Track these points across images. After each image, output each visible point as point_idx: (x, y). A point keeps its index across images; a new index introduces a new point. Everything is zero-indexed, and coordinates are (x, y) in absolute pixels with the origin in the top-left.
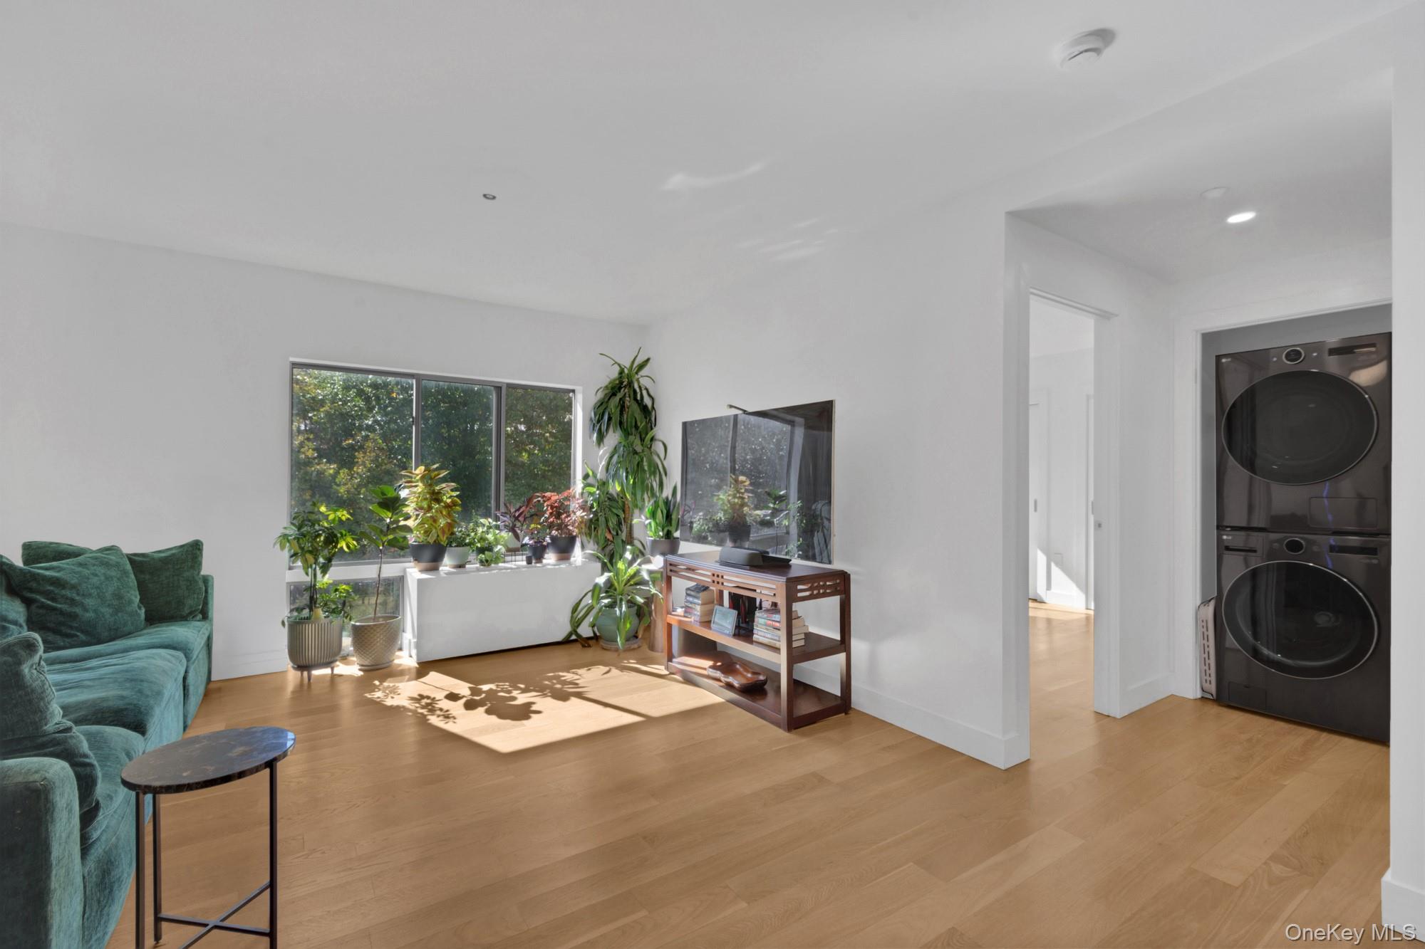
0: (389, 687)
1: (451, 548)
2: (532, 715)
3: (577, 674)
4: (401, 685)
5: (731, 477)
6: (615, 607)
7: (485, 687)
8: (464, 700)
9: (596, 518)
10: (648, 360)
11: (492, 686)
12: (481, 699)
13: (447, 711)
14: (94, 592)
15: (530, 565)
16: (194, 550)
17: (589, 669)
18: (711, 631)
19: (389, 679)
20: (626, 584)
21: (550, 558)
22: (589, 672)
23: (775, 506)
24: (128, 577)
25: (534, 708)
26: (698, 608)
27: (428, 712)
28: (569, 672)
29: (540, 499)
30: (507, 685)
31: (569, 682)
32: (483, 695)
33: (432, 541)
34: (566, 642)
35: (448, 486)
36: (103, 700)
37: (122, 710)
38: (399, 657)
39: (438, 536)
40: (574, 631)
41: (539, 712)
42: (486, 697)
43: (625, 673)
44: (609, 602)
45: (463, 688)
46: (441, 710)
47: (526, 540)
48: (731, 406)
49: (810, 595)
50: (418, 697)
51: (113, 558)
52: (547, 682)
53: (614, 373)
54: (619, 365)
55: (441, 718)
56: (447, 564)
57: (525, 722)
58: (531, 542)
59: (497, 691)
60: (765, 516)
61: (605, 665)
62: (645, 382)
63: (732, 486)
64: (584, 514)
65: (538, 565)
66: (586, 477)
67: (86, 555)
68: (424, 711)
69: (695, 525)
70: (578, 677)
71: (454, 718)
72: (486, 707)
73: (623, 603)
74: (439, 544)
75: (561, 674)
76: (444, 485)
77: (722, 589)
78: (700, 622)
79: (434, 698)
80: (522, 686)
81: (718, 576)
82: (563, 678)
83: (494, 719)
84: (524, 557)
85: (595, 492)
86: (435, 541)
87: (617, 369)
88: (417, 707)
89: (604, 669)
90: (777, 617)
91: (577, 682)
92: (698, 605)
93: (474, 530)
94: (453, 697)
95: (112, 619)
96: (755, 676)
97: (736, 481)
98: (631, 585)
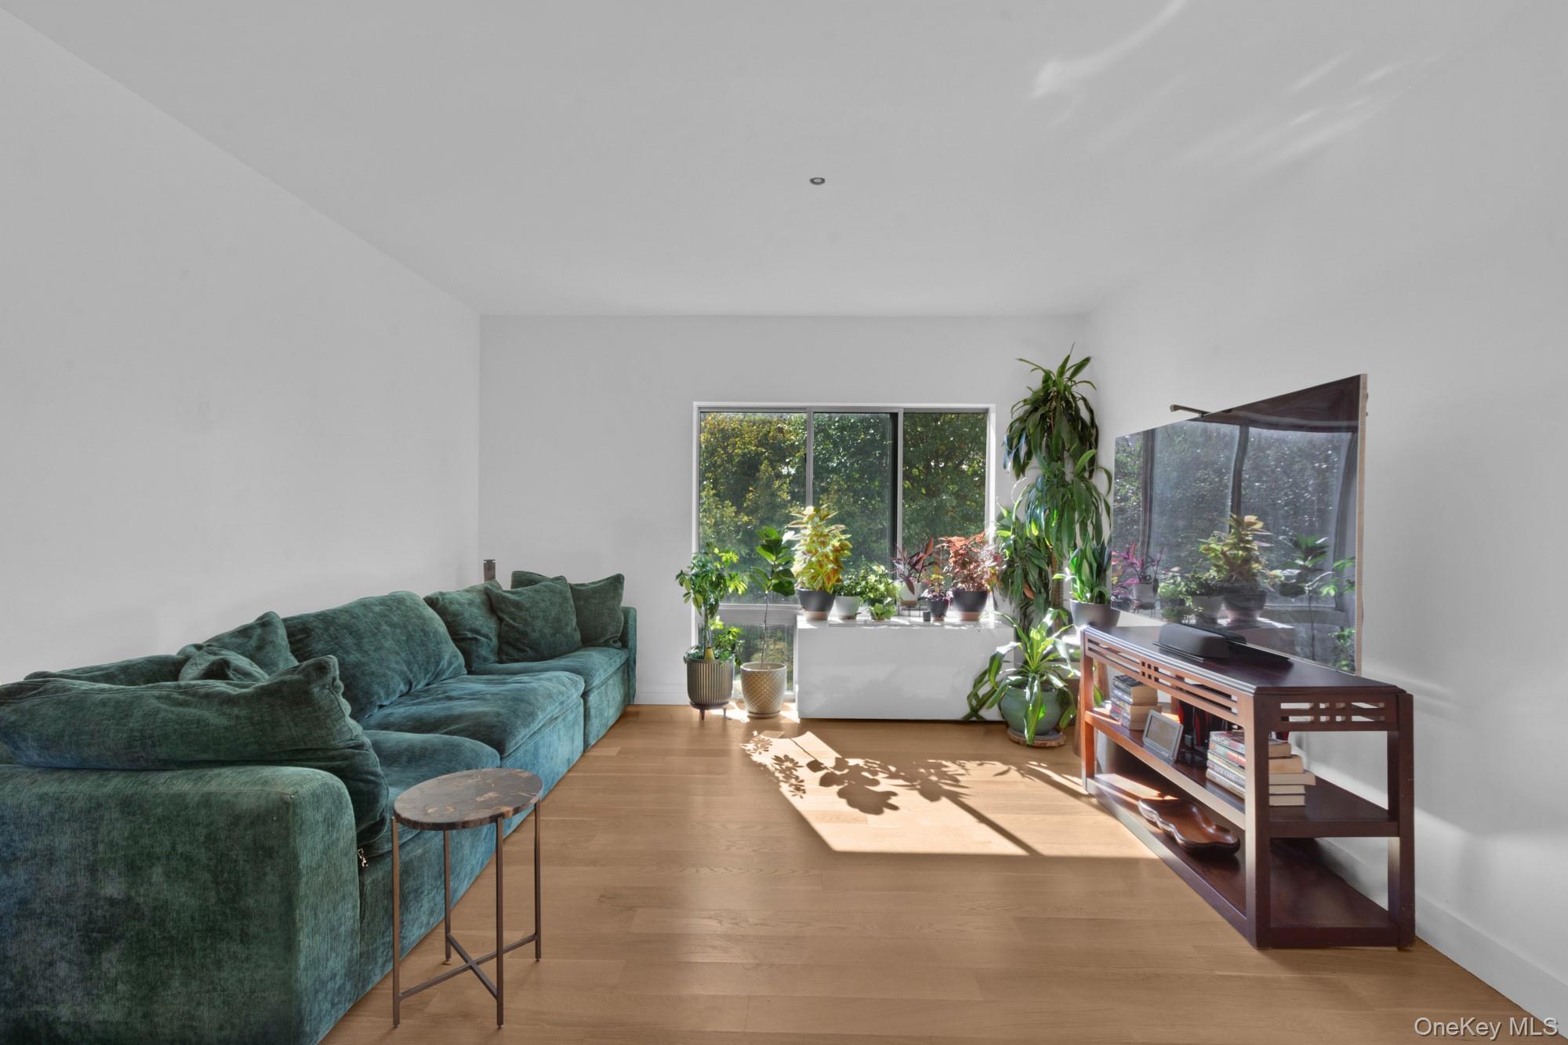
0: (763, 740)
1: (839, 597)
2: (886, 810)
3: (963, 767)
4: (775, 741)
5: (1231, 516)
6: (1025, 688)
7: (852, 762)
8: (825, 771)
9: (1011, 570)
10: (1087, 360)
11: (860, 762)
12: (843, 774)
13: (802, 781)
14: (540, 614)
15: (927, 623)
16: (617, 581)
17: (981, 765)
18: (1143, 749)
19: (766, 732)
20: (1042, 660)
21: (953, 615)
22: (980, 767)
23: (1307, 563)
24: (567, 603)
25: (893, 801)
26: (1128, 708)
27: (784, 777)
28: (954, 762)
29: (944, 544)
30: (876, 764)
31: (949, 776)
32: (846, 771)
33: (817, 589)
34: (965, 722)
35: (837, 528)
36: (485, 714)
37: (494, 726)
38: (787, 709)
39: (824, 583)
40: (975, 711)
41: (894, 808)
42: (848, 773)
43: (1026, 779)
44: (1016, 680)
45: (828, 757)
46: (797, 778)
47: (926, 594)
48: (1176, 408)
49: (1312, 722)
50: (782, 757)
51: (558, 586)
52: (922, 770)
53: (1037, 382)
54: (1043, 370)
55: (792, 789)
56: (835, 614)
57: (871, 817)
58: (929, 596)
59: (863, 769)
60: (1288, 578)
61: (1004, 763)
62: (1079, 390)
63: (1233, 531)
64: (994, 564)
65: (936, 624)
66: (1000, 518)
67: (543, 583)
68: (780, 776)
69: (1162, 585)
70: (962, 771)
71: (804, 792)
72: (841, 787)
73: (1036, 682)
74: (825, 591)
75: (944, 763)
76: (833, 527)
77: (1155, 687)
78: (1130, 730)
79: (797, 763)
80: (893, 769)
81: (1149, 667)
82: (944, 769)
83: (842, 803)
84: (922, 613)
85: (1009, 537)
86: (821, 588)
87: (1040, 375)
88: (776, 769)
89: (1000, 767)
90: (1241, 747)
91: (959, 778)
92: (1129, 704)
93: (865, 578)
94: (815, 766)
95: (552, 639)
96: (1221, 834)
97: (1239, 523)
98: (1050, 661)
